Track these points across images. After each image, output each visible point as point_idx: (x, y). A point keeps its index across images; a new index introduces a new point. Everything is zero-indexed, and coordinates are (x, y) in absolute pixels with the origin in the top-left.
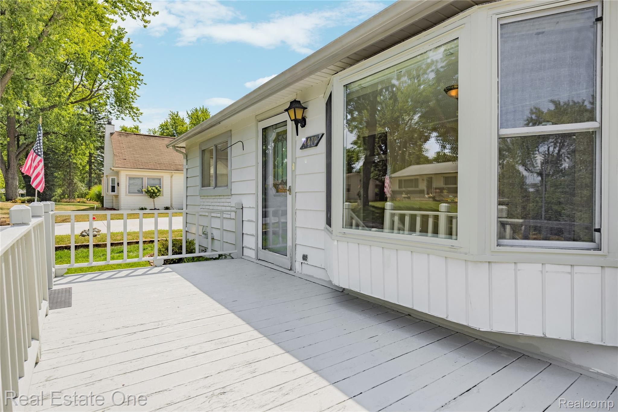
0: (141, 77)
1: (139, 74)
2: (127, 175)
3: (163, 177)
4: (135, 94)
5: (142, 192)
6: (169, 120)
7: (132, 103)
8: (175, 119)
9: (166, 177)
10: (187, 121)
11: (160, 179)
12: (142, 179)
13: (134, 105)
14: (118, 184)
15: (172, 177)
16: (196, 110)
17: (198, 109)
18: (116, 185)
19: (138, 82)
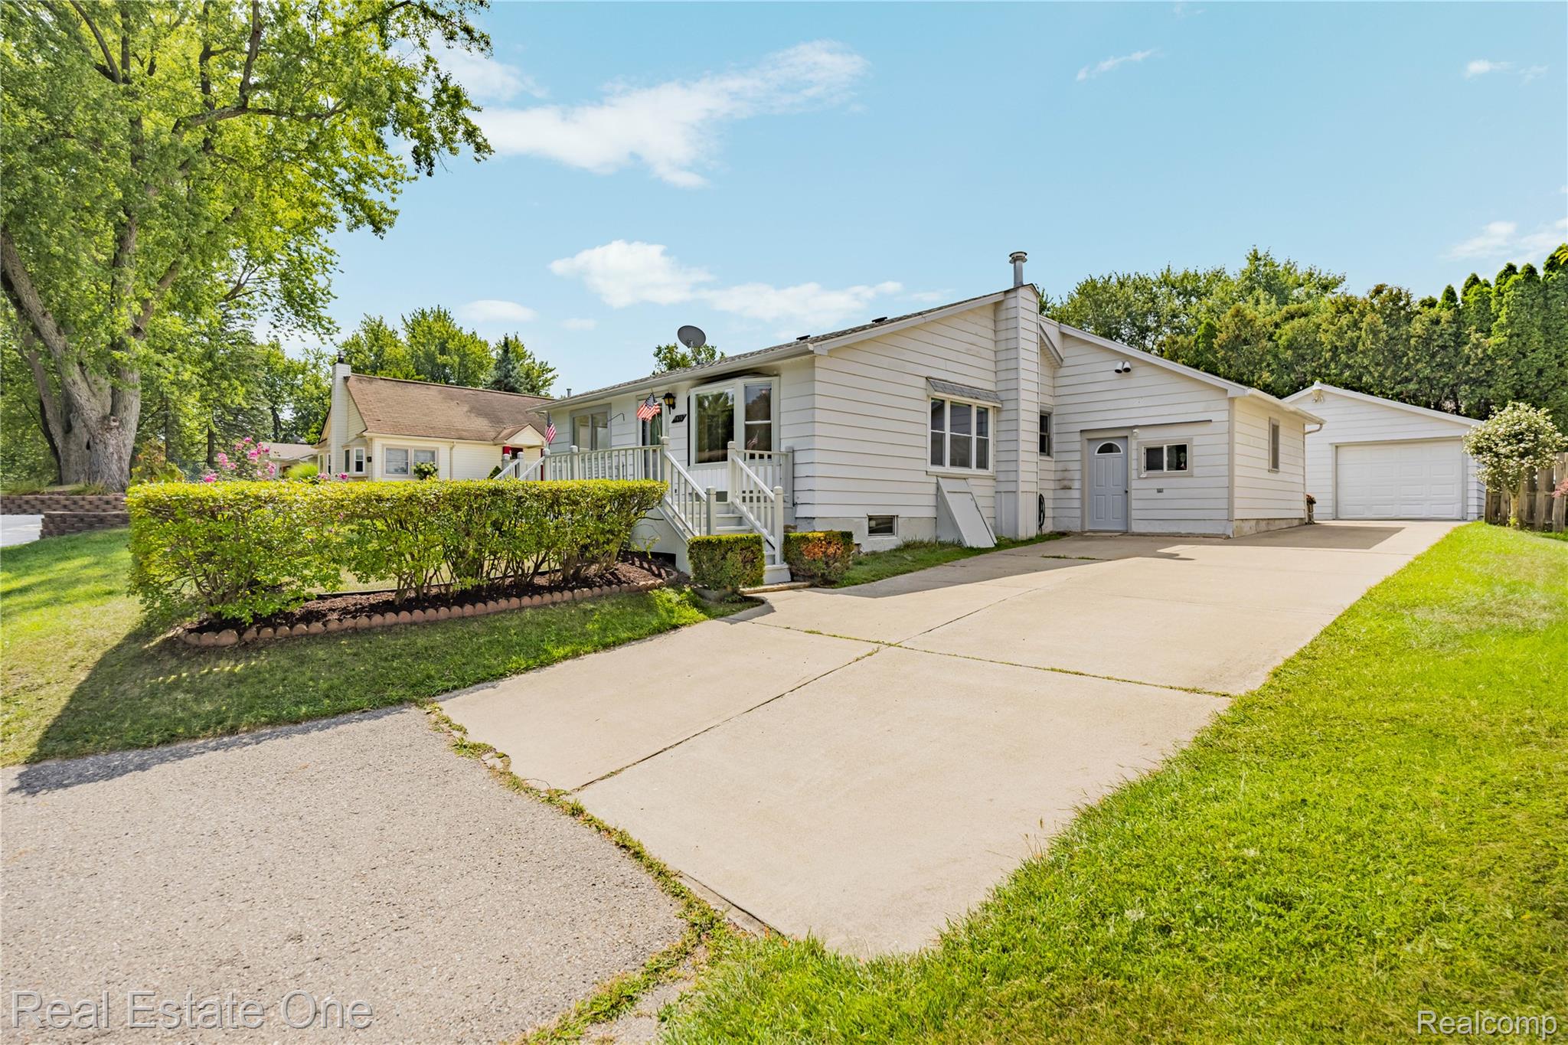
0: (334, 259)
1: (331, 253)
2: (383, 445)
3: (438, 449)
4: (329, 293)
5: (405, 471)
6: (362, 334)
7: (321, 309)
8: (376, 333)
9: (442, 448)
10: (403, 336)
11: (433, 453)
12: (407, 451)
13: (323, 313)
14: (369, 459)
15: (451, 449)
16: (423, 314)
17: (428, 310)
18: (364, 461)
19: (328, 266)
